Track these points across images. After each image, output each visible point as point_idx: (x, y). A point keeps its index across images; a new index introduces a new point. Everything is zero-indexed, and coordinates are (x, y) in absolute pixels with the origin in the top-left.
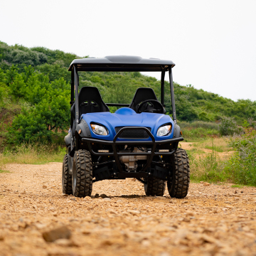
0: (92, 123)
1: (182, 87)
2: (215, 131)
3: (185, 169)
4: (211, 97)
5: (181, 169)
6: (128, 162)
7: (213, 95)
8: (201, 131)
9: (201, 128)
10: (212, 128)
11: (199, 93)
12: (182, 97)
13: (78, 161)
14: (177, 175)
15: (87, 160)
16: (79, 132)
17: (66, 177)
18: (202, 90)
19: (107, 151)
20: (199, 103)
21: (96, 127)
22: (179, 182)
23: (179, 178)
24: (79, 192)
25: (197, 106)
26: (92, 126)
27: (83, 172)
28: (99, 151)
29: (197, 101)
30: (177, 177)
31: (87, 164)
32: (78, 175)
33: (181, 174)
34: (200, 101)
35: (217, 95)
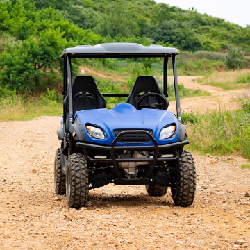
0: (88, 124)
1: (184, 11)
2: (221, 63)
3: (191, 175)
4: (216, 22)
5: (186, 176)
6: (128, 168)
7: (219, 21)
8: (205, 62)
9: (205, 59)
10: (217, 59)
11: (204, 19)
12: (184, 24)
13: (73, 168)
14: (183, 182)
15: (83, 167)
16: (73, 135)
17: (59, 175)
18: (206, 15)
19: (105, 157)
20: (203, 29)
21: (92, 129)
22: (184, 190)
23: (184, 185)
24: (74, 201)
25: (200, 33)
26: (88, 127)
27: (78, 180)
28: (96, 157)
29: (201, 27)
30: (182, 184)
31: (83, 172)
32: (73, 183)
33: (186, 182)
34: (204, 27)
35: (223, 20)
